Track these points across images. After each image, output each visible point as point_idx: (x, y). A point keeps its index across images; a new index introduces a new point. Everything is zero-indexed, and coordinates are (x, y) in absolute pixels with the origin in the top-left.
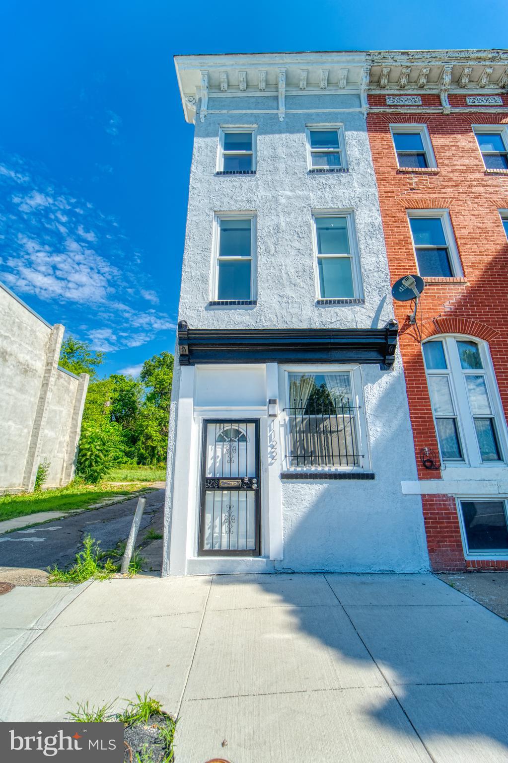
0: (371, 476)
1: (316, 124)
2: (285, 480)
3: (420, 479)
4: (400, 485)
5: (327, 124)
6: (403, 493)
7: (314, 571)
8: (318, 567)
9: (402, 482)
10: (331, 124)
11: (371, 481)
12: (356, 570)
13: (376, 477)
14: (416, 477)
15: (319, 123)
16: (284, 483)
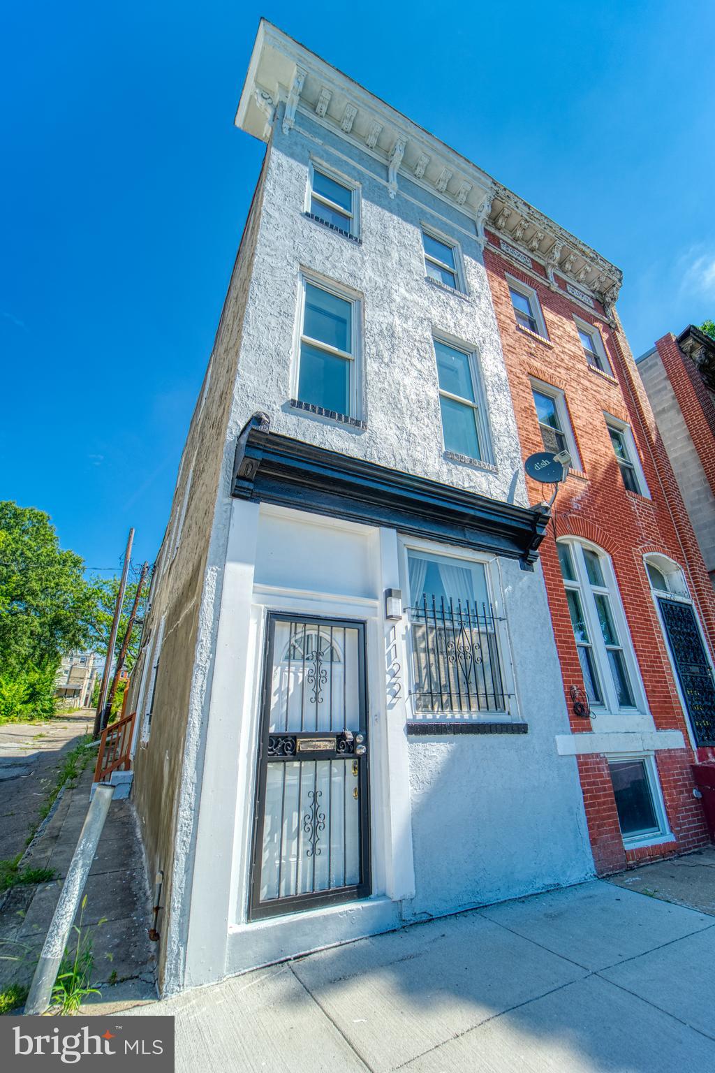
0: (521, 729)
1: (430, 227)
2: (413, 736)
3: (574, 731)
4: (554, 741)
5: (442, 234)
6: (560, 754)
7: (460, 909)
9: (557, 737)
10: (447, 237)
11: (523, 736)
12: (516, 892)
13: (530, 729)
14: (569, 728)
15: (435, 227)
16: (411, 742)
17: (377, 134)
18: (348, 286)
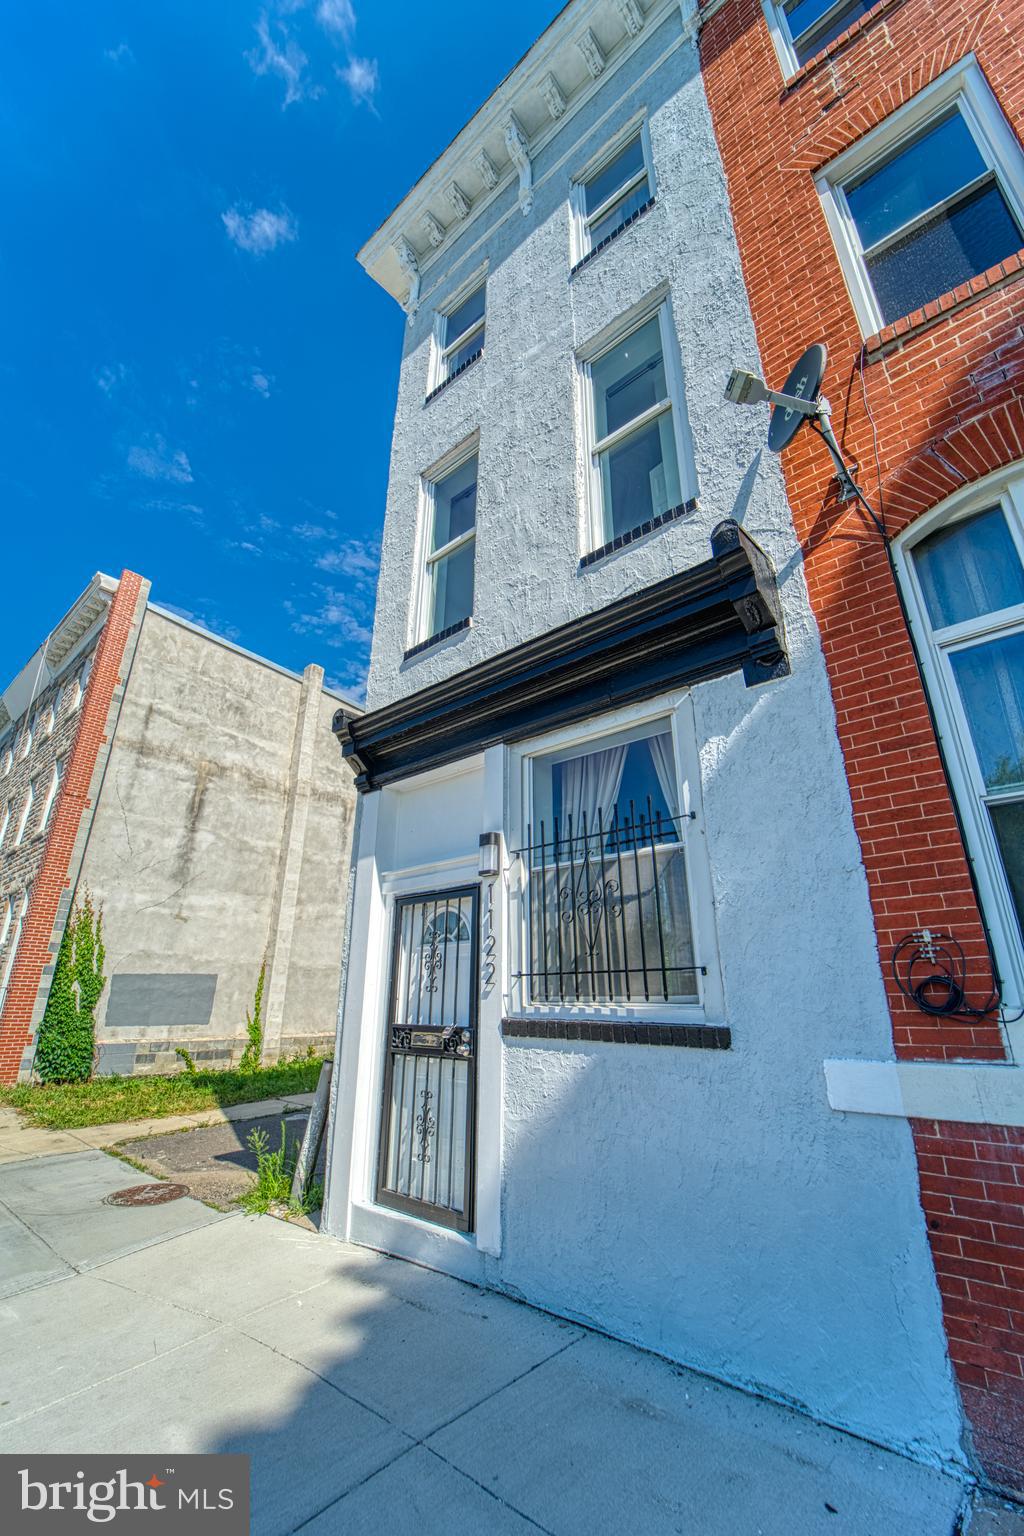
0: (717, 1038)
1: (591, 162)
2: (509, 1037)
3: (903, 1054)
4: (820, 1073)
5: (614, 138)
6: (835, 1102)
7: (567, 1315)
8: (576, 1306)
9: (829, 1065)
10: (622, 132)
11: (720, 1054)
12: (676, 1351)
13: (737, 1042)
14: (889, 1046)
15: (597, 151)
16: (509, 1046)
17: (487, 164)
18: (465, 440)
